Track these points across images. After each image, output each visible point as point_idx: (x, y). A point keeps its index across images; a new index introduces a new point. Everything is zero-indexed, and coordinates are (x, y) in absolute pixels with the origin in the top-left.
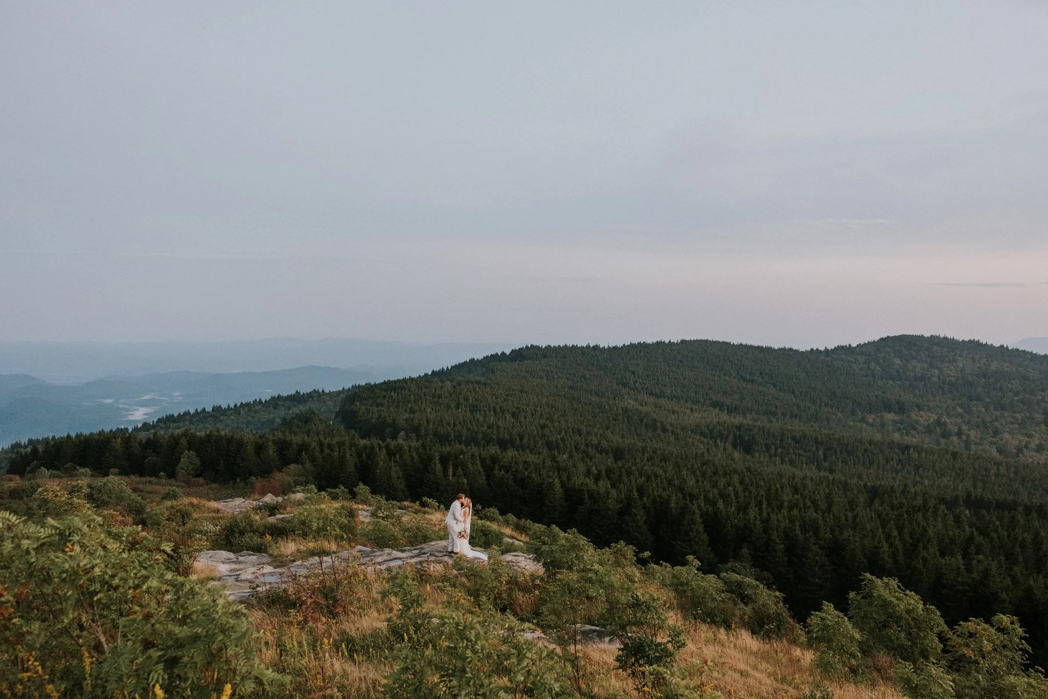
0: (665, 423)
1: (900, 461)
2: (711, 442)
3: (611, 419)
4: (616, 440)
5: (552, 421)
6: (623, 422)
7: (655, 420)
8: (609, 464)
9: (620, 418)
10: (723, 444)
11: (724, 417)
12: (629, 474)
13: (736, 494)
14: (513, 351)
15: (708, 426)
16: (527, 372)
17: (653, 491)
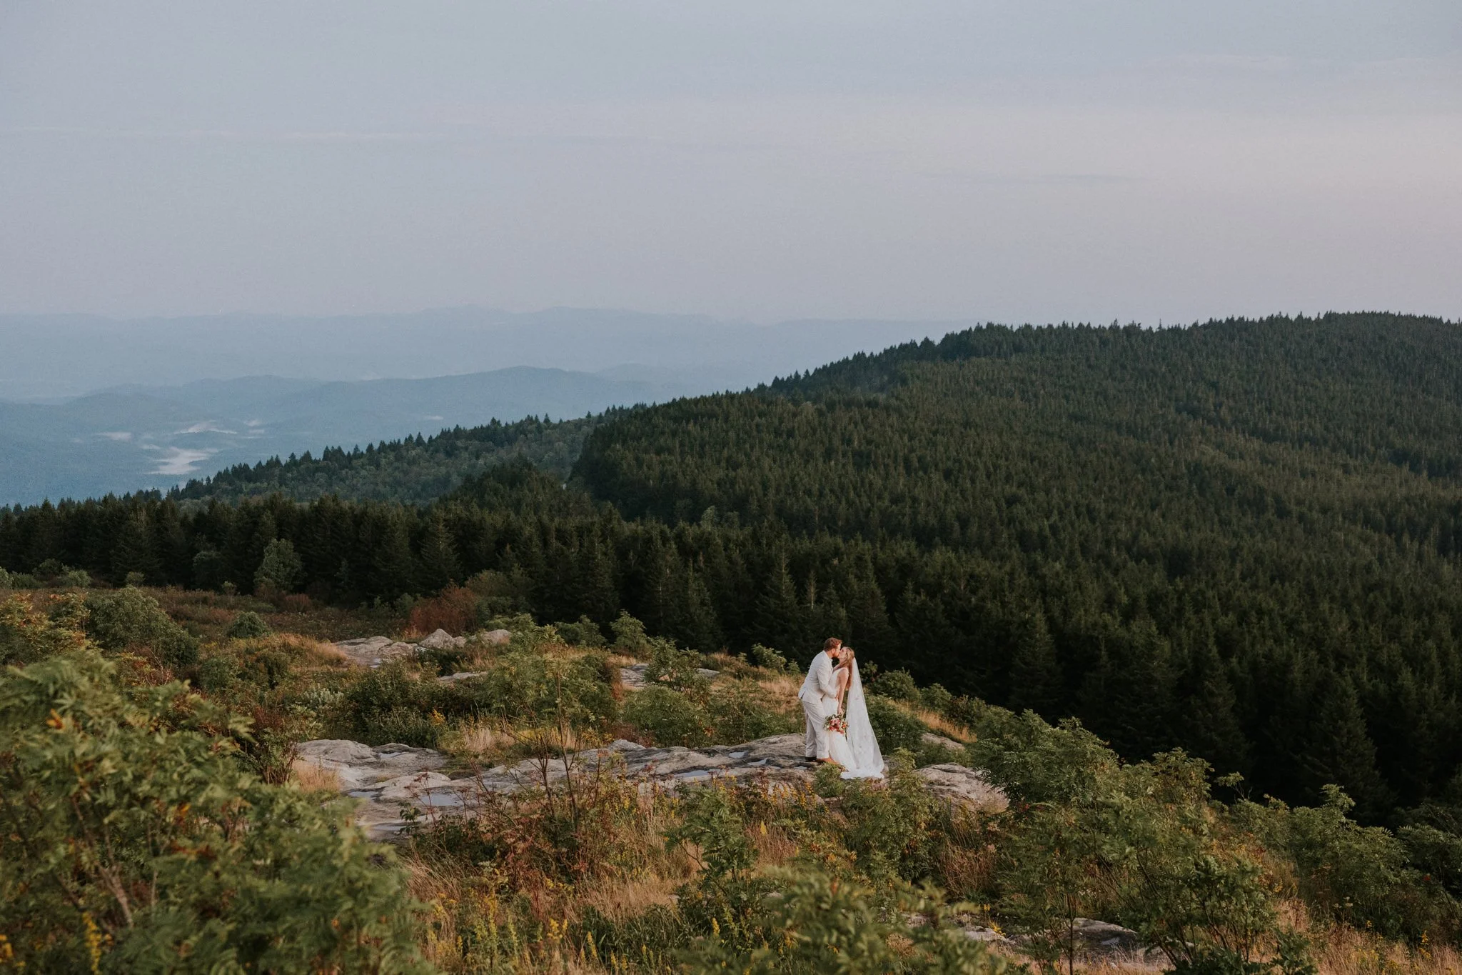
0: (1285, 497)
2: (1388, 540)
3: (1162, 486)
4: (1173, 533)
5: (1033, 490)
6: (1189, 494)
7: (1262, 491)
8: (1156, 582)
9: (1184, 483)
10: (1416, 544)
11: (1423, 485)
12: (1199, 606)
13: (1444, 656)
14: (948, 339)
15: (1382, 506)
16: (977, 383)
17: (1253, 645)
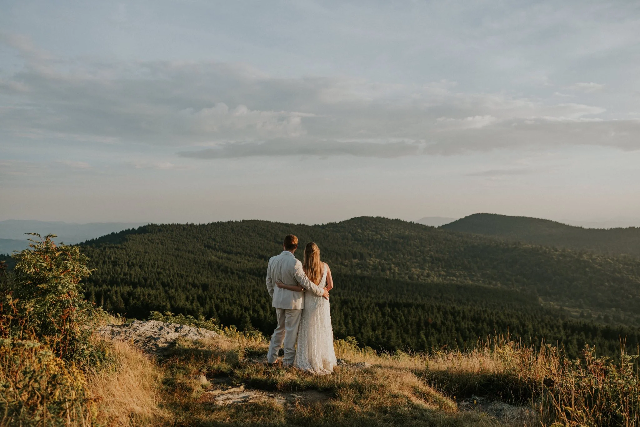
0: (233, 269)
1: (360, 285)
2: (259, 279)
3: (201, 267)
4: (204, 280)
5: (165, 270)
6: (208, 268)
7: (227, 268)
8: (199, 293)
9: (207, 266)
12: (211, 298)
14: (140, 228)
15: (257, 269)
16: (148, 240)
17: (224, 307)
